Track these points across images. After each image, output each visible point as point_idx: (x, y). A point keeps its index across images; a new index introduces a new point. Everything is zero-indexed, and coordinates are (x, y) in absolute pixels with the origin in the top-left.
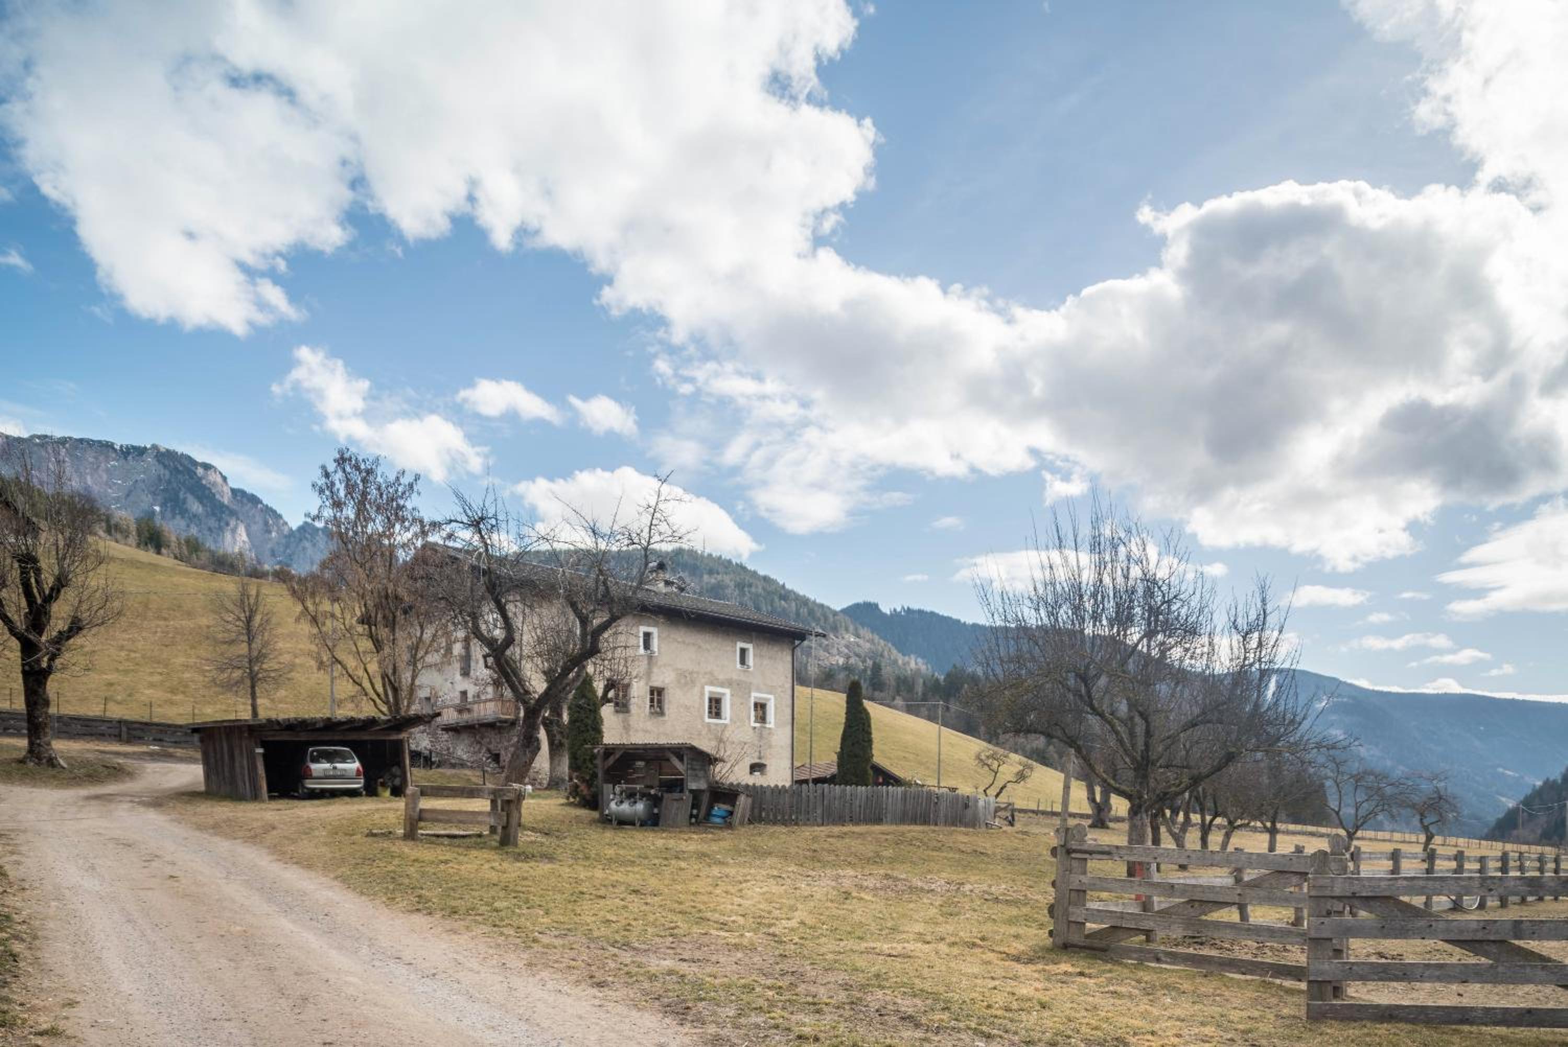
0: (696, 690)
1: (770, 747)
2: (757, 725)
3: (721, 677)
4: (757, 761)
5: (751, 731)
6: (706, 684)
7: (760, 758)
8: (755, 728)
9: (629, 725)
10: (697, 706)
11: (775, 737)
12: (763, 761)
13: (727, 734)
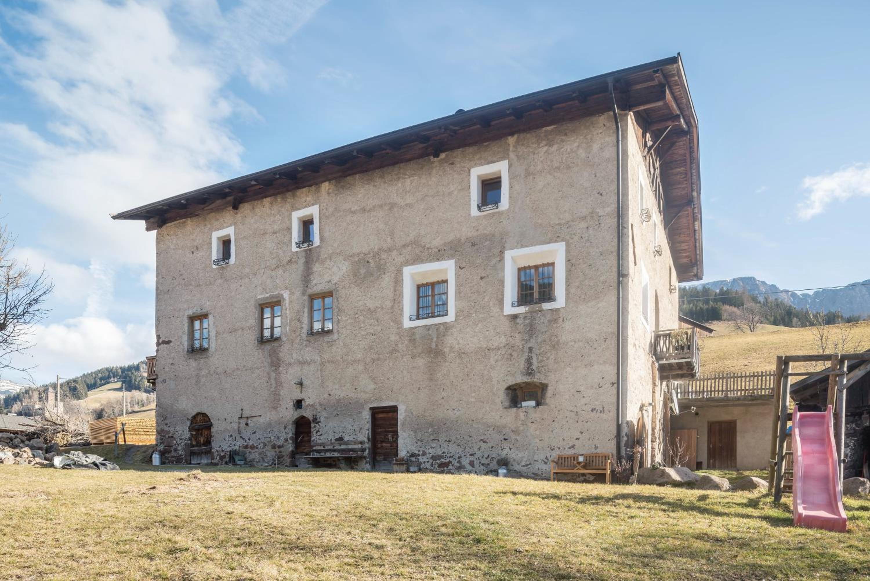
0: (387, 280)
1: (556, 346)
2: (522, 310)
3: (437, 242)
4: (520, 379)
5: (506, 325)
6: (407, 263)
7: (529, 372)
8: (515, 317)
9: (279, 359)
10: (388, 304)
11: (568, 325)
12: (538, 378)
13: (450, 340)
